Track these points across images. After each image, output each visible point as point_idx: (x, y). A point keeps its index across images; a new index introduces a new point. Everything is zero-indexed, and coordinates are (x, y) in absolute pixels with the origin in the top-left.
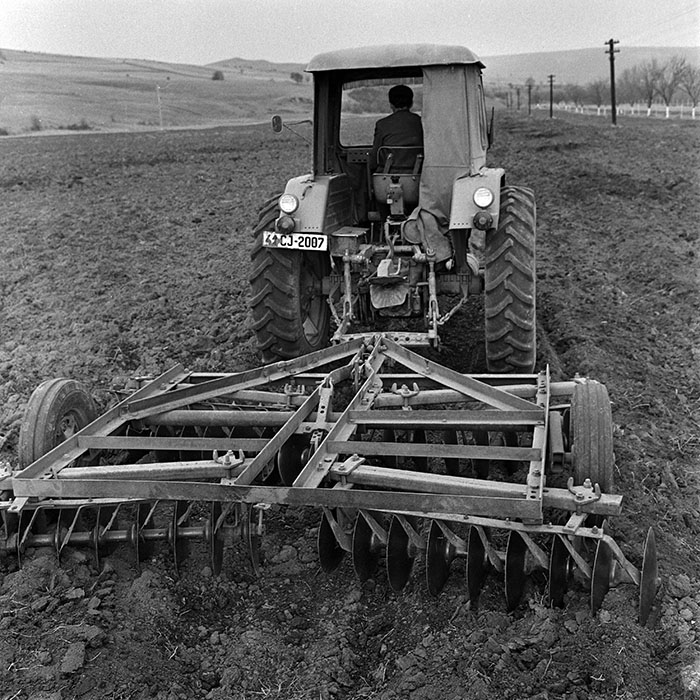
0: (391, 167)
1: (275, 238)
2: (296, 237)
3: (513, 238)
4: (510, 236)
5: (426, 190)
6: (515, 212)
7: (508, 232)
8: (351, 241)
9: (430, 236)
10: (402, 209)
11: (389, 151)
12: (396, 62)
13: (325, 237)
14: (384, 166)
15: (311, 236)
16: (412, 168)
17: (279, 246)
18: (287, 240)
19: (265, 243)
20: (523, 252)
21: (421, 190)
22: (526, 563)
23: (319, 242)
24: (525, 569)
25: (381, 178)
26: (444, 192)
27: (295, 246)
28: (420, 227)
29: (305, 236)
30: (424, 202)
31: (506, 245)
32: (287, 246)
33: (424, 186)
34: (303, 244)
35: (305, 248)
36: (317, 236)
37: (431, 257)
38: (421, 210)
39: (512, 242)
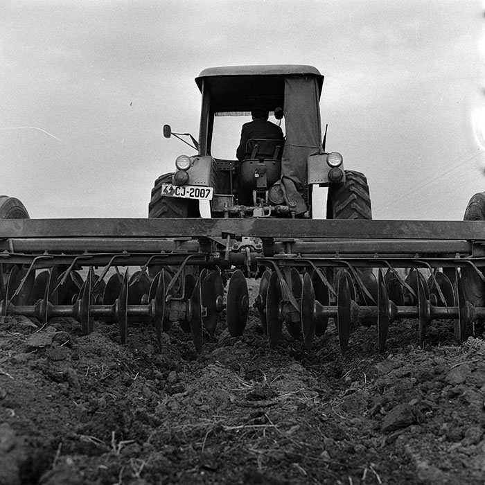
1: (171, 189)
2: (188, 188)
3: (356, 194)
4: (354, 192)
5: (288, 163)
6: (354, 178)
7: (351, 190)
8: (229, 200)
9: (290, 195)
10: (265, 183)
11: (256, 142)
13: (212, 189)
15: (200, 188)
16: (273, 156)
17: (174, 195)
18: (180, 191)
19: (163, 193)
20: (364, 204)
21: (283, 163)
23: (206, 193)
25: (249, 162)
26: (300, 165)
27: (187, 196)
28: (283, 188)
29: (195, 188)
30: (286, 171)
31: (351, 198)
32: (180, 196)
33: (285, 160)
34: (193, 194)
35: (195, 198)
36: (205, 188)
37: (293, 207)
38: (283, 177)
39: (355, 196)
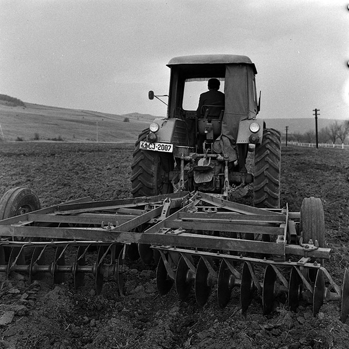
0: (208, 116)
1: (146, 144)
2: (157, 144)
3: (270, 150)
4: (268, 149)
5: (225, 125)
6: (271, 138)
7: (266, 147)
8: (185, 150)
9: (226, 148)
10: (212, 137)
11: (207, 107)
12: (213, 61)
13: (172, 145)
14: (204, 115)
15: (165, 144)
16: (219, 117)
17: (148, 149)
18: (152, 146)
19: (140, 147)
20: (275, 157)
21: (223, 125)
22: (275, 288)
23: (169, 148)
24: (274, 292)
25: (202, 121)
26: (234, 127)
27: (156, 149)
28: (222, 145)
29: (161, 144)
30: (224, 132)
31: (266, 153)
32: (152, 149)
33: (224, 123)
34: (160, 148)
35: (161, 151)
36: (168, 145)
37: (226, 158)
38: (222, 135)
39: (269, 152)
